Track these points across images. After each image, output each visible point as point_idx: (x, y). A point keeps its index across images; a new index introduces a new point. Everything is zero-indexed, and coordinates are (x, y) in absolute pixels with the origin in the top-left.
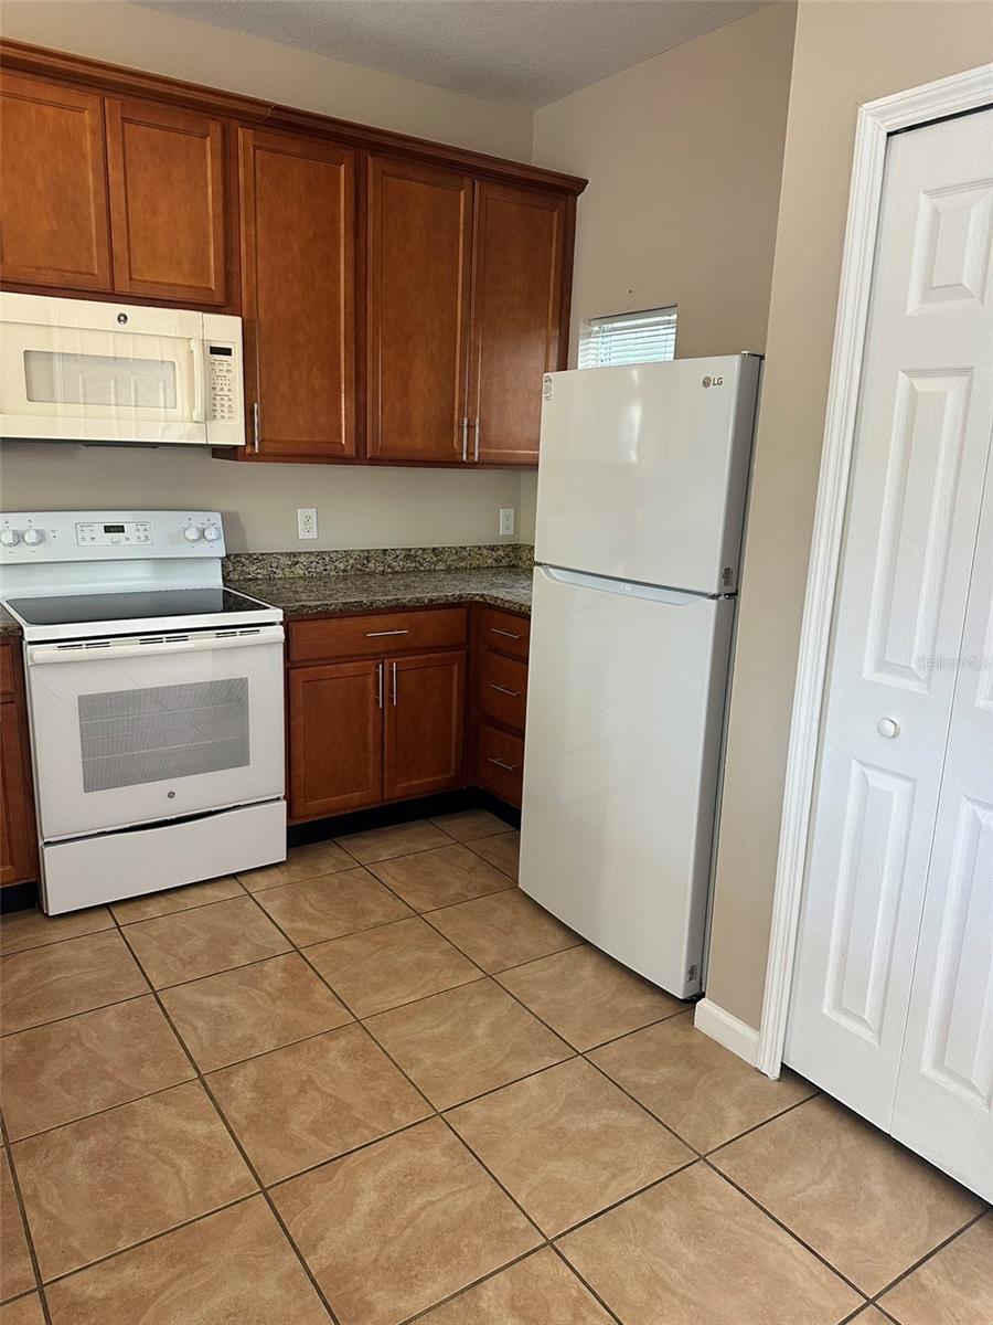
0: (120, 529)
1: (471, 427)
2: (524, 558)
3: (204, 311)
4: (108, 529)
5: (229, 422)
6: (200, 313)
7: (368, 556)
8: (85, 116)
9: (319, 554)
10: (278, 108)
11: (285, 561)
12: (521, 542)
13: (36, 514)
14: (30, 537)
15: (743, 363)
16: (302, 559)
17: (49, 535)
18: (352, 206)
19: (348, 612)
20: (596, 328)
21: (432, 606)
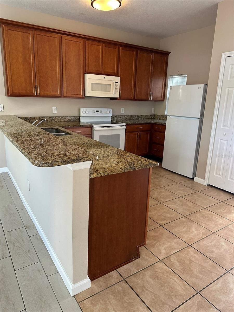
0: (98, 111)
1: (151, 94)
2: (156, 117)
3: (115, 76)
4: (97, 111)
5: (117, 94)
6: (114, 77)
7: (131, 116)
8: (100, 47)
9: (124, 116)
10: (127, 44)
11: (119, 117)
12: (155, 114)
13: (87, 109)
14: (87, 112)
15: (204, 86)
16: (122, 117)
17: (89, 112)
18: (135, 58)
19: (134, 124)
20: (171, 77)
21: (146, 124)
